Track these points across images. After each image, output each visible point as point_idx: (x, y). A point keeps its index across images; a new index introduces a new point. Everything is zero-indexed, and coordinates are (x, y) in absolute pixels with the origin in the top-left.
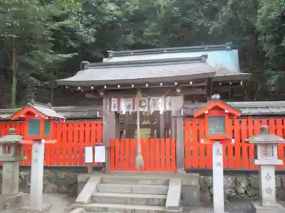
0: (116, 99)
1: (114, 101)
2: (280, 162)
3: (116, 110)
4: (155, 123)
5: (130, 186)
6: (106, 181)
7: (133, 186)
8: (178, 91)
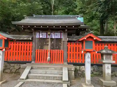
2: (114, 62)
5: (45, 70)
6: (34, 68)
7: (47, 71)
8: (66, 30)
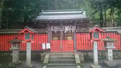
0: (53, 27)
1: (52, 27)
2: (115, 48)
3: (52, 30)
4: (59, 35)
8: (75, 24)
